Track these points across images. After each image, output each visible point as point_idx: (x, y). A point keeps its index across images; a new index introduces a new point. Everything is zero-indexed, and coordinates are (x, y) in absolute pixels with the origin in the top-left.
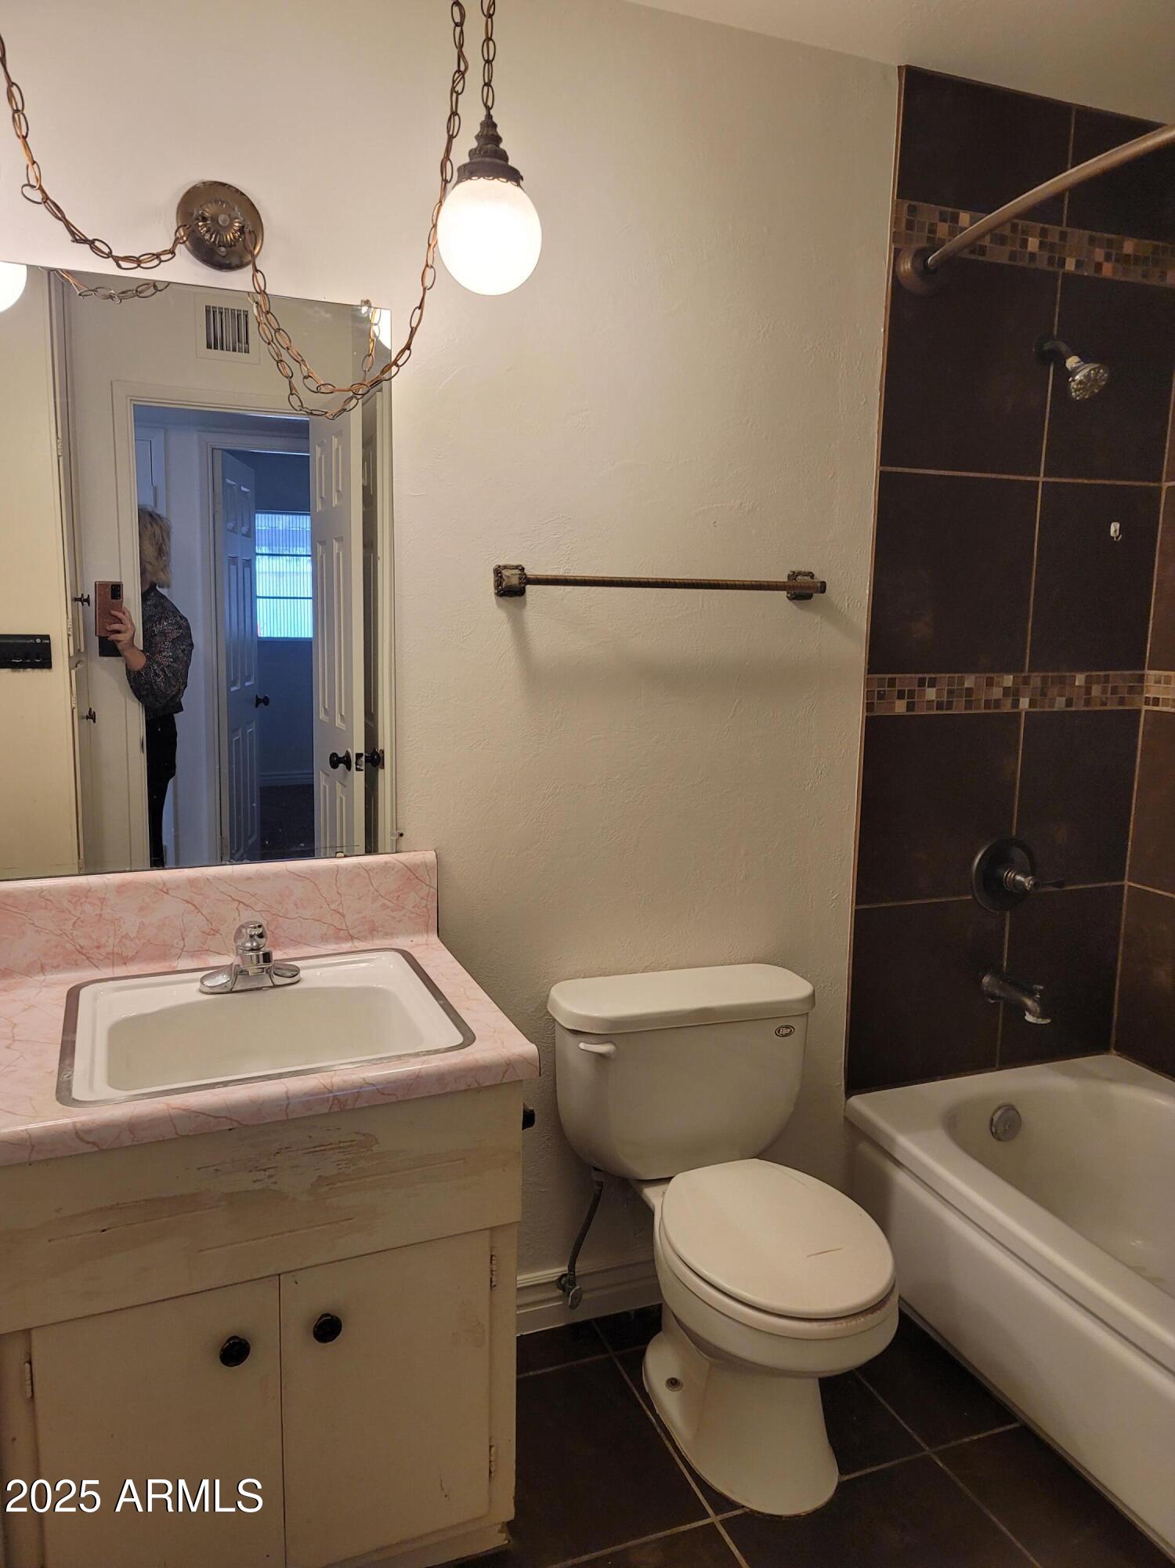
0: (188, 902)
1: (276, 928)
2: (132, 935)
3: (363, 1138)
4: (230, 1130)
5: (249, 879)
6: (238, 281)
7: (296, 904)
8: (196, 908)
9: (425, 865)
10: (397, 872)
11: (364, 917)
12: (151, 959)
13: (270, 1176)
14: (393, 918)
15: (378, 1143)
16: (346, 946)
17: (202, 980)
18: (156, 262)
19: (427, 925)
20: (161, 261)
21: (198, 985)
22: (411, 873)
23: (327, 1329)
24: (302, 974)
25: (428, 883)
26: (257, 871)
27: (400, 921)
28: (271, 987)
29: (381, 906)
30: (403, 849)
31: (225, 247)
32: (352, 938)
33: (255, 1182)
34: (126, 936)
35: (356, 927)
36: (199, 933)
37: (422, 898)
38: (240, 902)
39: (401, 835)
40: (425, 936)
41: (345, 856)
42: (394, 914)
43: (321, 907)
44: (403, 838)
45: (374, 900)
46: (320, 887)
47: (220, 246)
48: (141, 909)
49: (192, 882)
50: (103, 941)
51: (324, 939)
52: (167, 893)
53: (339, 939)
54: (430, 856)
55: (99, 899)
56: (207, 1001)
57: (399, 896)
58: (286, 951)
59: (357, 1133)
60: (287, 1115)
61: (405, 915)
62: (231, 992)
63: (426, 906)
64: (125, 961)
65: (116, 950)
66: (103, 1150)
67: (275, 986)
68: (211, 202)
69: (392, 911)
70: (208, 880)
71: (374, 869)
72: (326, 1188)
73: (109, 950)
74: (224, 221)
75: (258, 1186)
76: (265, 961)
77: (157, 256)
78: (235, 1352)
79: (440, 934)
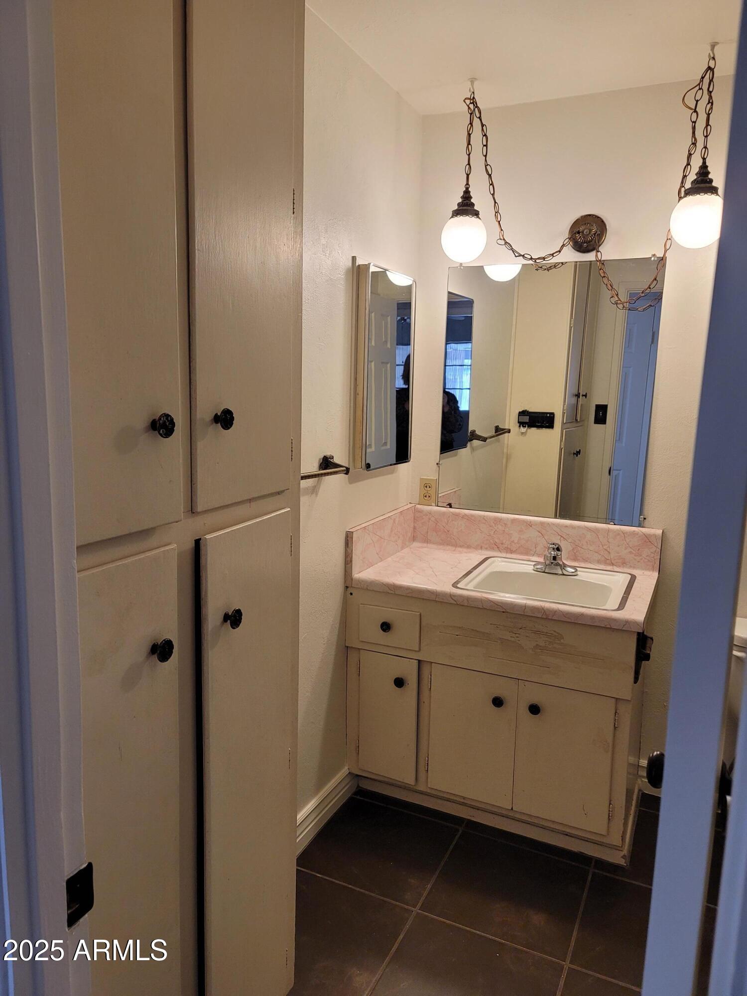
0: (539, 532)
1: (577, 552)
2: (516, 541)
3: (557, 635)
4: (503, 612)
5: (566, 526)
6: (591, 257)
7: (587, 543)
8: (543, 535)
9: (655, 536)
10: (640, 536)
11: (620, 556)
12: (521, 553)
13: (517, 637)
14: (635, 559)
15: (563, 639)
16: (609, 568)
17: (534, 565)
18: (552, 257)
19: (653, 567)
20: (554, 257)
21: (532, 567)
22: (647, 538)
23: (534, 709)
24: (578, 573)
25: (656, 545)
26: (571, 524)
27: (638, 562)
28: (561, 575)
29: (629, 552)
30: (646, 526)
31: (586, 243)
32: (613, 564)
33: (511, 637)
34: (513, 542)
35: (615, 560)
36: (542, 547)
37: (652, 553)
38: (561, 536)
39: (645, 519)
40: (651, 573)
41: (614, 524)
42: (636, 558)
43: (599, 546)
44: (646, 520)
45: (626, 549)
46: (599, 537)
47: (584, 243)
48: (520, 531)
49: (542, 524)
50: (504, 542)
51: (599, 562)
52: (531, 526)
53: (606, 563)
54: (660, 532)
55: (504, 524)
56: (535, 573)
57: (639, 549)
58: (580, 563)
59: (555, 631)
60: (524, 613)
61: (641, 559)
62: (544, 572)
63: (654, 557)
64: (512, 552)
65: (509, 546)
66: (457, 604)
67: (564, 575)
68: (583, 225)
69: (635, 556)
70: (548, 524)
71: (627, 533)
72: (540, 651)
73: (506, 546)
74: (586, 233)
75: (513, 639)
76: (553, 559)
77: (552, 255)
78: (498, 702)
79: (660, 572)
